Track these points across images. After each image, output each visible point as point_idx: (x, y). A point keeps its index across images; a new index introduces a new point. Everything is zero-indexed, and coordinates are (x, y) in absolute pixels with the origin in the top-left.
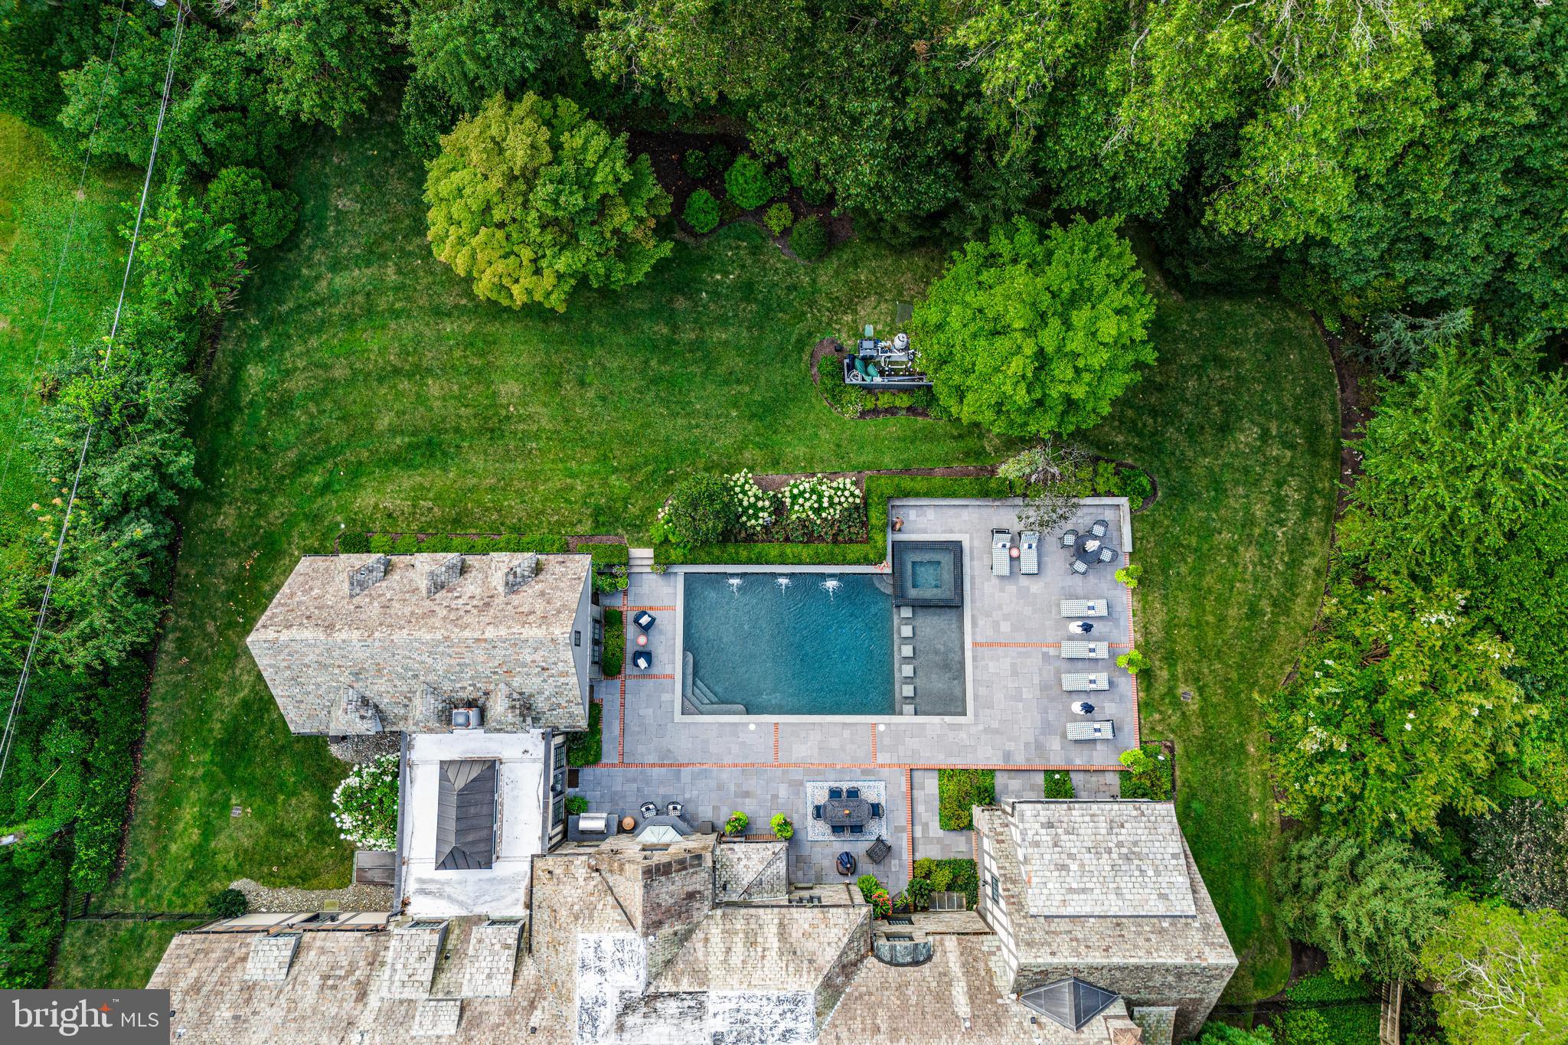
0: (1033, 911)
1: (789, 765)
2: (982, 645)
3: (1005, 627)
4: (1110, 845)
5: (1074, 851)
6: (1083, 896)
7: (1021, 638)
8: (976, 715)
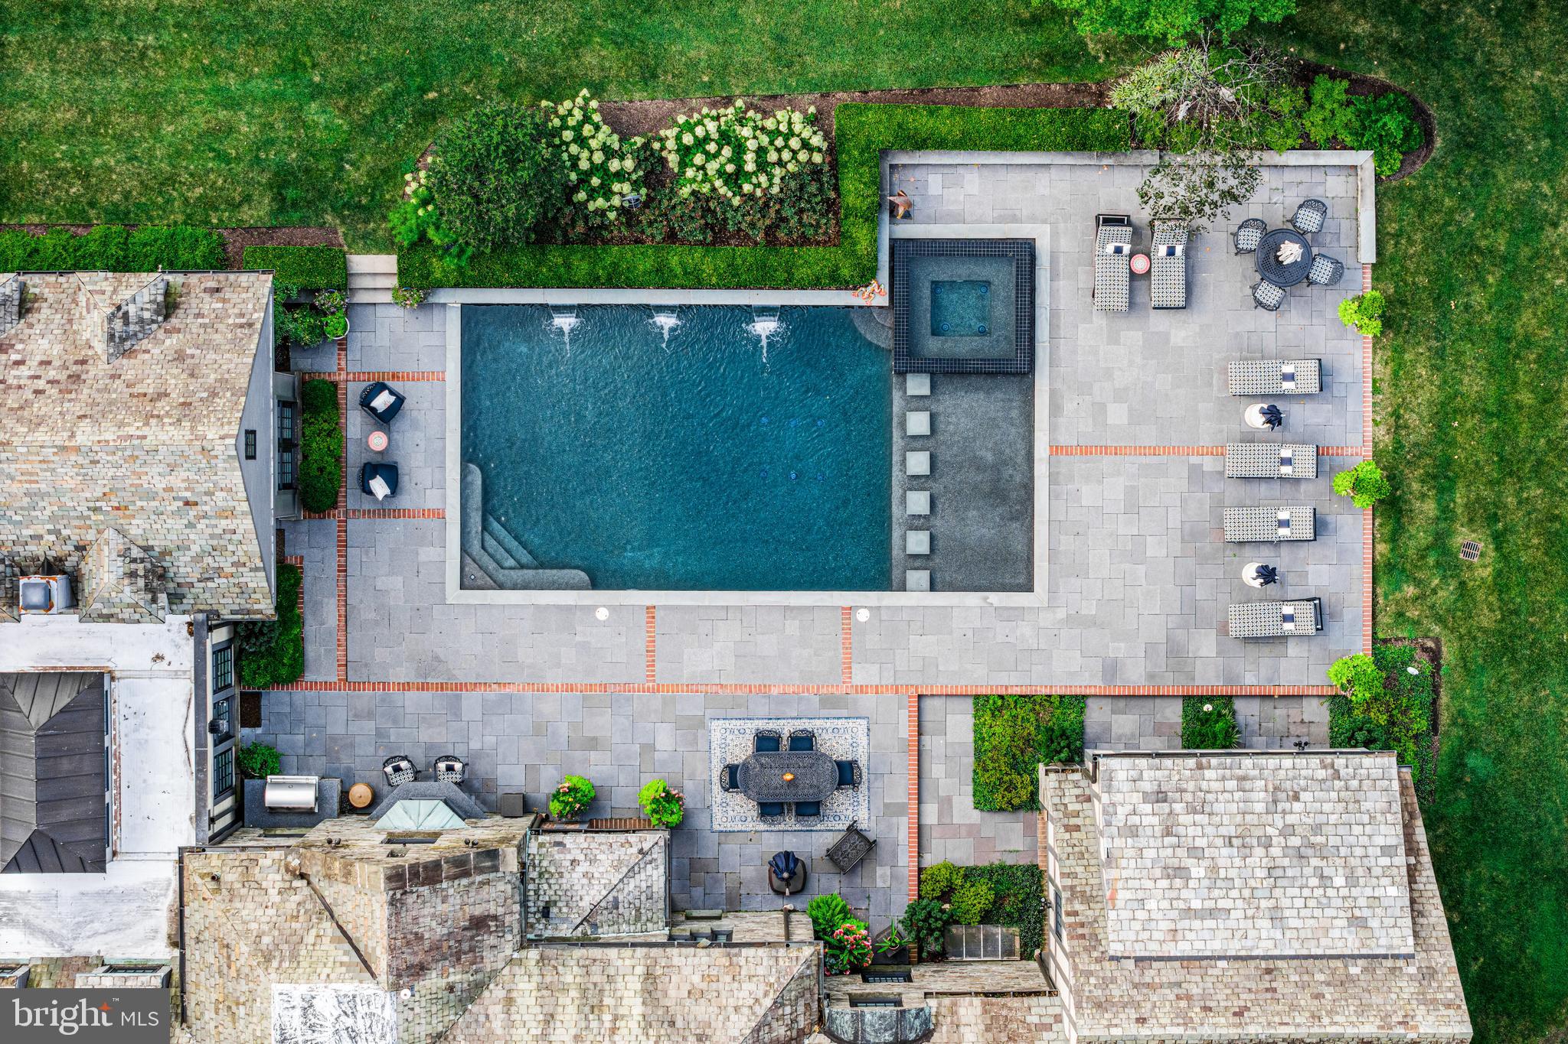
0: (1115, 949)
1: (676, 688)
2: (1067, 450)
3: (1117, 415)
4: (1270, 831)
5: (1201, 842)
6: (1210, 923)
7: (1148, 436)
8: (1052, 591)
